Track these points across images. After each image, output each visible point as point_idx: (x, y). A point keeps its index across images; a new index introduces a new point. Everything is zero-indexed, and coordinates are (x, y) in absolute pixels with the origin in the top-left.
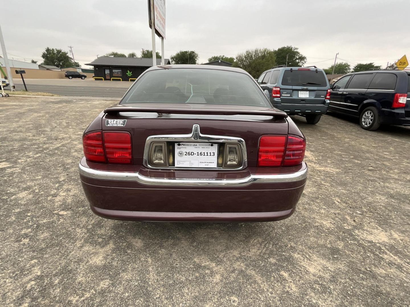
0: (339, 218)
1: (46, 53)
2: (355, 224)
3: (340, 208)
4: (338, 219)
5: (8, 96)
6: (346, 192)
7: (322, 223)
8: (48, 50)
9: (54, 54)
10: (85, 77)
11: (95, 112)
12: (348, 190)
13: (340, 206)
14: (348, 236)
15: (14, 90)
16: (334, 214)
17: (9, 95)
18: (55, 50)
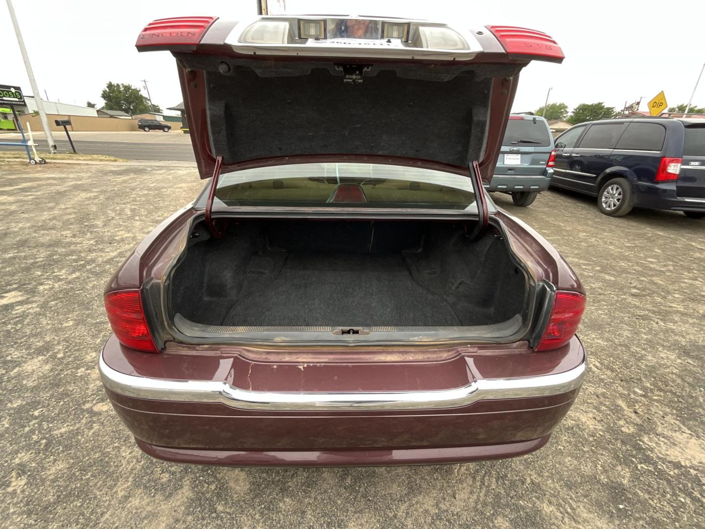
0: (608, 407)
1: (108, 90)
2: (638, 421)
3: (602, 380)
4: (605, 408)
5: (45, 163)
6: (606, 343)
7: (579, 419)
8: (110, 86)
9: (120, 92)
10: (169, 128)
11: (179, 190)
12: (608, 340)
13: (603, 377)
14: (634, 453)
15: (55, 151)
16: (595, 397)
17: (47, 161)
18: (121, 86)
